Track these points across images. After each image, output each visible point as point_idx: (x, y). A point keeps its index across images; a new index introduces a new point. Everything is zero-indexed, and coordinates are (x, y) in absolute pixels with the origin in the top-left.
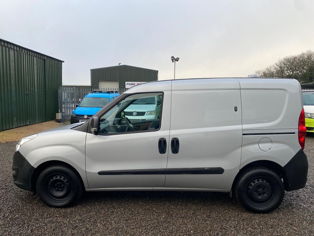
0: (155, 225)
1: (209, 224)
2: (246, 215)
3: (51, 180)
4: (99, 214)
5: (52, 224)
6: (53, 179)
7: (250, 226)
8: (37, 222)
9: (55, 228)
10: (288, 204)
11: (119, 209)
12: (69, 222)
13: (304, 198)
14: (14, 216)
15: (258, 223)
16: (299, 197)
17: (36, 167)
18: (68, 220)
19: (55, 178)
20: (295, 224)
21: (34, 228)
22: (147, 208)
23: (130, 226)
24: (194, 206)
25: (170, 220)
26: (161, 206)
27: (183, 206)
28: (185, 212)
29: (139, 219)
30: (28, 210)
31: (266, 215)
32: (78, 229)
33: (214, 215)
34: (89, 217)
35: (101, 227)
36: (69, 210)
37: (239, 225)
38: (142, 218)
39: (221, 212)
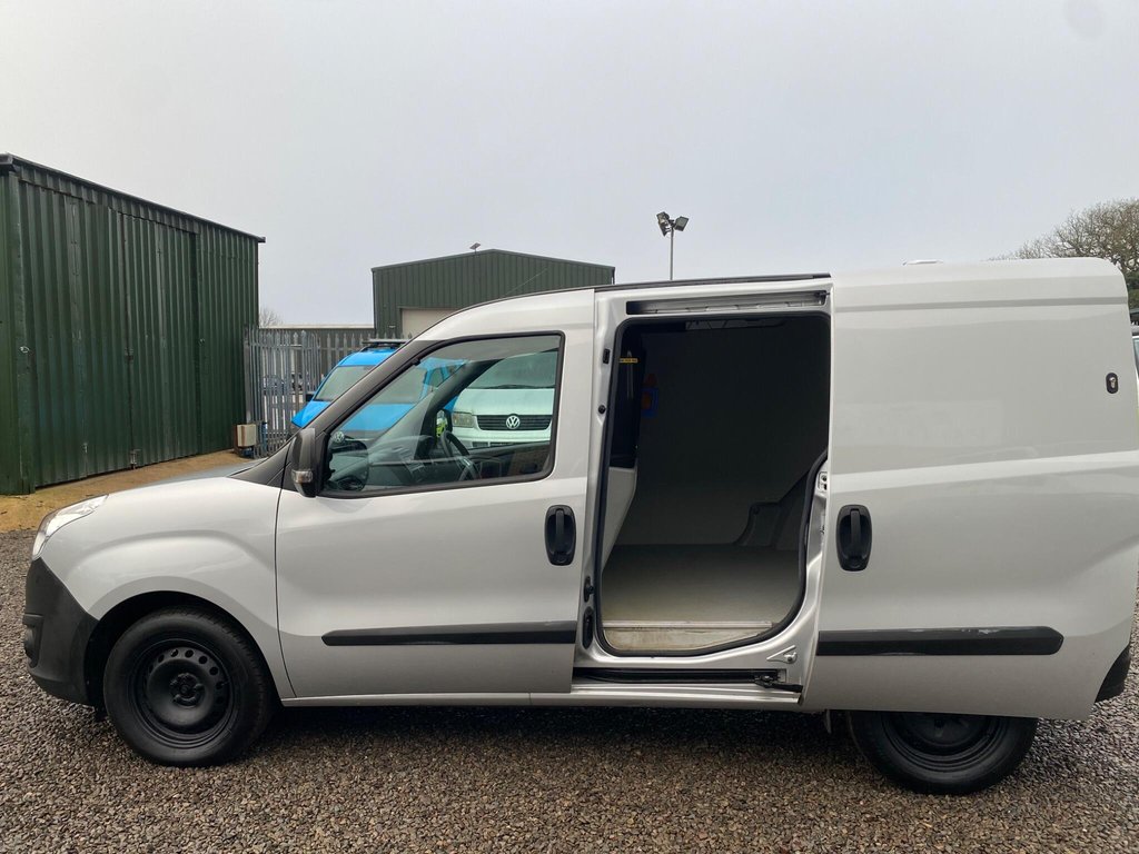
0: (528, 836)
1: (735, 835)
2: (886, 800)
3: (157, 665)
4: (327, 792)
5: (148, 826)
6: (161, 659)
7: (899, 842)
8: (96, 818)
9: (156, 840)
10: (1059, 759)
11: (404, 774)
12: (211, 821)
13: (1126, 735)
14: (20, 796)
15: (929, 833)
16: (1106, 732)
17: (98, 616)
18: (210, 811)
19: (168, 658)
20: (1079, 838)
21: (82, 839)
22: (512, 771)
23: (434, 839)
24: (691, 766)
25: (587, 818)
26: (566, 762)
27: (648, 762)
28: (651, 787)
29: (473, 811)
30: (72, 774)
31: (965, 801)
32: (239, 847)
33: (761, 798)
34: (287, 802)
35: (326, 840)
36: (218, 776)
37: (855, 838)
38: (483, 810)
39: (789, 786)
